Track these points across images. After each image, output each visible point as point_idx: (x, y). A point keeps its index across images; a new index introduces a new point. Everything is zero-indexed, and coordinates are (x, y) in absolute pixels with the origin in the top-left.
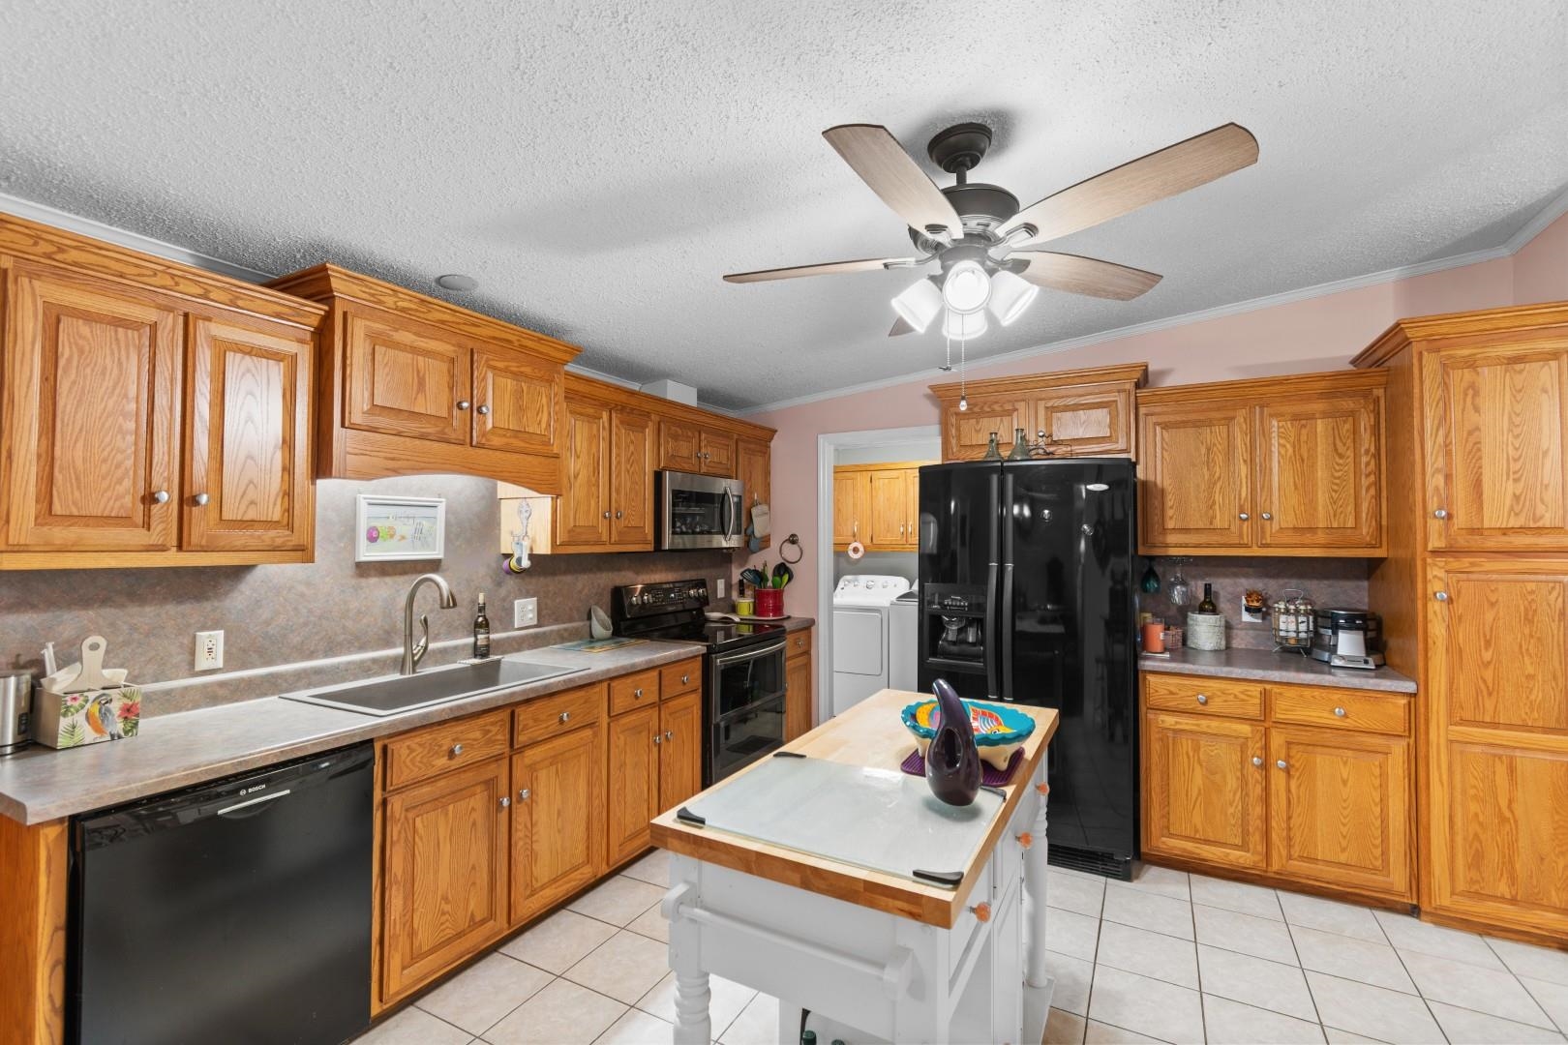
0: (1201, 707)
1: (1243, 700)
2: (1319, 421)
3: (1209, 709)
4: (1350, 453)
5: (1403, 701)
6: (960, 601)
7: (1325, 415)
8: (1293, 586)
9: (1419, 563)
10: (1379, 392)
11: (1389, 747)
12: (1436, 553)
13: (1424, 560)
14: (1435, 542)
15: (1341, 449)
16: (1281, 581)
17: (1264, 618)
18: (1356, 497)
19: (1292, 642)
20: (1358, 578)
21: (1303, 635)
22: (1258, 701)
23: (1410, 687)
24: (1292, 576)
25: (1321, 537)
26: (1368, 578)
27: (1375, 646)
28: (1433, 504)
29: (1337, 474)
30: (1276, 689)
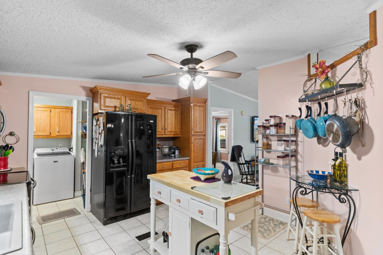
0: (163, 169)
1: (169, 166)
2: (173, 111)
3: (164, 169)
4: (177, 118)
5: (188, 161)
6: (120, 151)
7: (174, 110)
8: (167, 142)
9: (190, 137)
10: (180, 107)
11: (186, 169)
12: (193, 135)
13: (191, 137)
14: (193, 134)
15: (176, 117)
16: (162, 142)
17: (159, 150)
18: (178, 126)
19: (166, 153)
20: (171, 140)
21: (168, 152)
22: (171, 165)
23: (189, 158)
24: (163, 141)
25: (173, 133)
26: (173, 140)
27: (180, 153)
28: (192, 128)
29: (176, 121)
30: (174, 162)
